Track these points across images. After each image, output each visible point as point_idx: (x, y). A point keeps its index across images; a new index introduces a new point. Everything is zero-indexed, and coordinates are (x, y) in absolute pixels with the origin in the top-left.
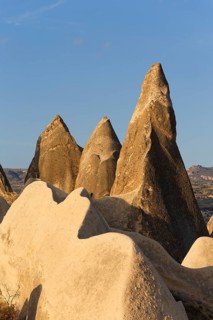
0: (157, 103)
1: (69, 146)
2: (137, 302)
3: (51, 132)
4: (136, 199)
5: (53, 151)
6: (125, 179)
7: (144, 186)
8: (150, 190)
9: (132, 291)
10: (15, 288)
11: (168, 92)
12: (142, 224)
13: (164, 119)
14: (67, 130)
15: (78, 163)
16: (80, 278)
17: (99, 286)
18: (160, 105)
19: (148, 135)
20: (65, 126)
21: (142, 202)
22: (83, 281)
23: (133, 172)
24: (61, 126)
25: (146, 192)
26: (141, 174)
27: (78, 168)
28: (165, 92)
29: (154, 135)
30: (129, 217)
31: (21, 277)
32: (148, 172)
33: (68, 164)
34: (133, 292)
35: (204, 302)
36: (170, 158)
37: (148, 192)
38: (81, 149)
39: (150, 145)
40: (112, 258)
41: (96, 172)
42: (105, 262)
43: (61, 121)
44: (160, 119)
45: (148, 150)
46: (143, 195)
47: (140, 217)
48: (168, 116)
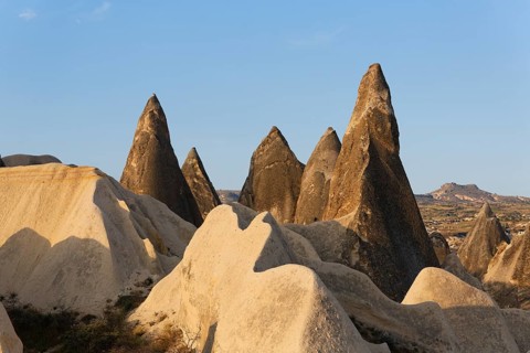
0: (376, 111)
1: (289, 162)
2: (318, 344)
3: (267, 147)
4: (352, 224)
5: (269, 169)
6: (340, 201)
7: (361, 208)
8: (368, 213)
9: (311, 332)
10: (196, 330)
11: (389, 97)
12: (359, 253)
13: (384, 129)
14: (286, 144)
15: (299, 182)
16: (254, 318)
17: (275, 327)
18: (379, 112)
19: (365, 149)
20: (283, 139)
21: (359, 227)
22: (257, 322)
23: (349, 192)
24: (278, 139)
25: (362, 216)
26: (358, 195)
27: (299, 189)
28: (385, 98)
29: (372, 148)
30: (343, 245)
31: (202, 317)
32: (365, 192)
33: (287, 184)
34: (313, 334)
35: (420, 343)
36: (392, 176)
37: (366, 215)
38: (302, 166)
39: (367, 160)
40: (290, 294)
41: (321, 194)
42: (281, 299)
43: (279, 132)
44: (379, 130)
45: (365, 166)
46: (360, 219)
47: (357, 246)
48: (389, 125)
